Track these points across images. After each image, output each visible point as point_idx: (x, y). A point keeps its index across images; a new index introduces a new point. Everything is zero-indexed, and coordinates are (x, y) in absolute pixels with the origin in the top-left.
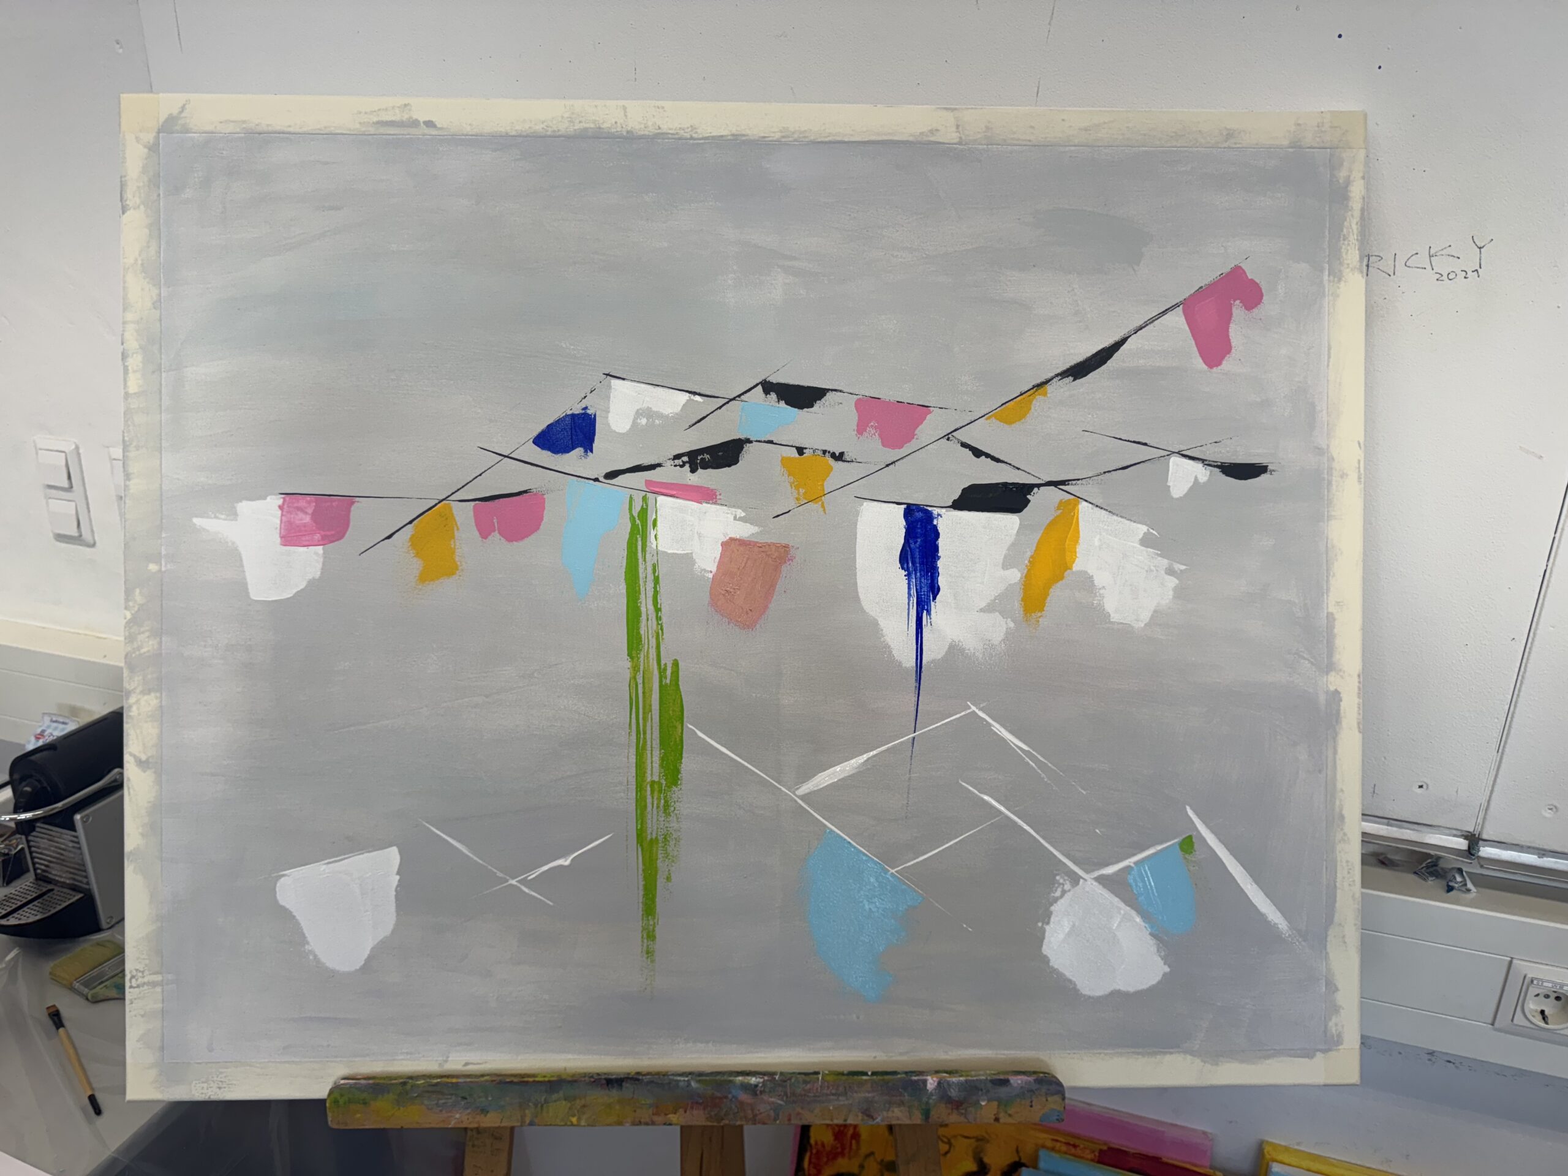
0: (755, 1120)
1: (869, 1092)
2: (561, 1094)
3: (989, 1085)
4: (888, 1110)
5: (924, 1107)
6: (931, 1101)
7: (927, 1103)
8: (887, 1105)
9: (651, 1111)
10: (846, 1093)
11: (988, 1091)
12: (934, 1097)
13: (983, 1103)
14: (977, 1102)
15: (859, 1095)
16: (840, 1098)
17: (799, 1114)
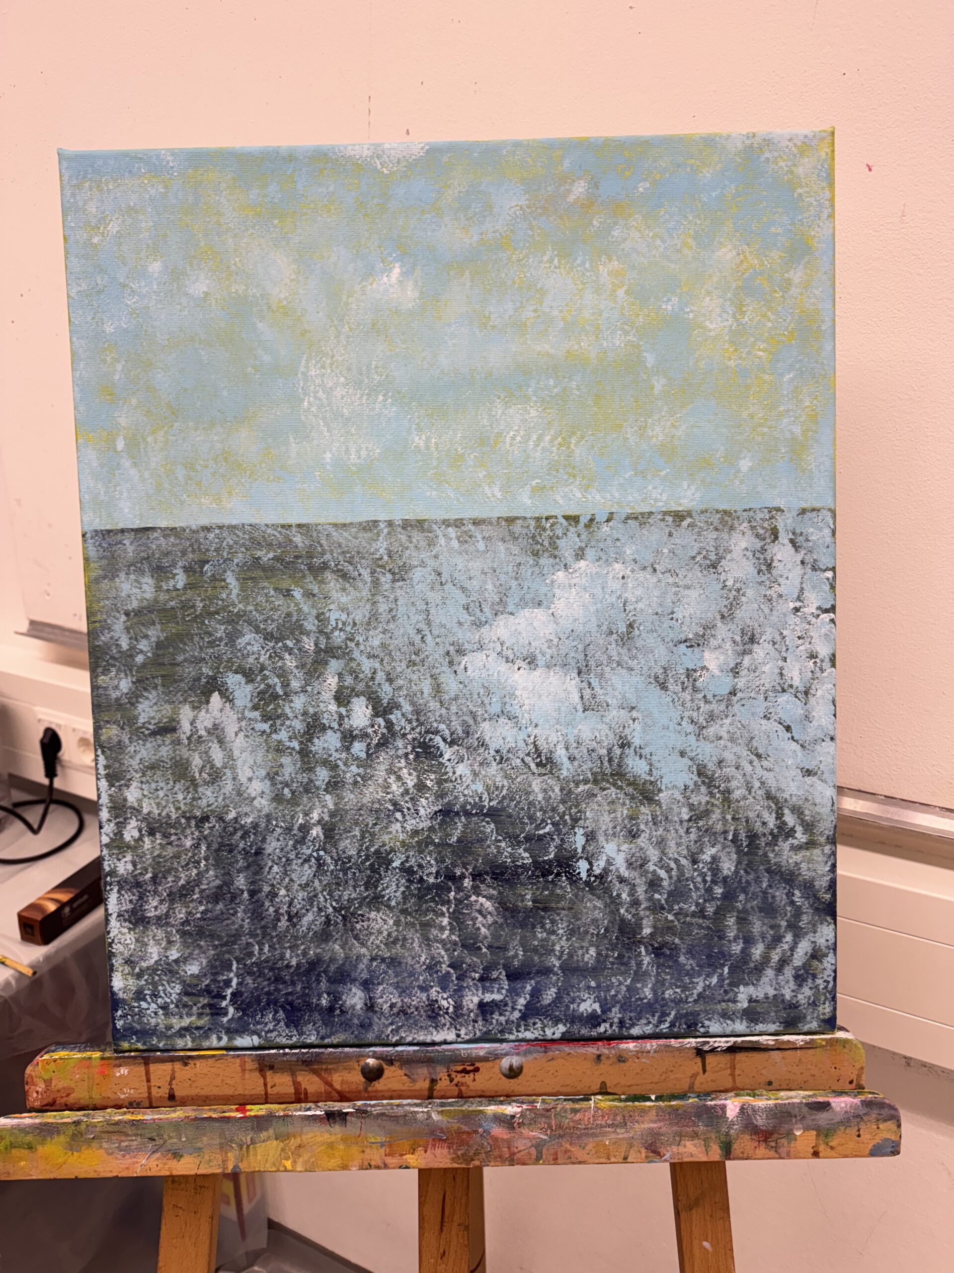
0: (513, 1160)
1: (655, 1122)
2: (271, 1131)
3: (805, 1110)
4: (679, 1145)
5: (723, 1138)
6: (732, 1132)
7: (727, 1134)
8: (677, 1138)
9: (382, 1151)
10: (626, 1125)
11: (804, 1118)
12: (735, 1127)
13: (798, 1133)
14: (789, 1134)
15: (643, 1126)
16: (618, 1130)
17: (567, 1151)
